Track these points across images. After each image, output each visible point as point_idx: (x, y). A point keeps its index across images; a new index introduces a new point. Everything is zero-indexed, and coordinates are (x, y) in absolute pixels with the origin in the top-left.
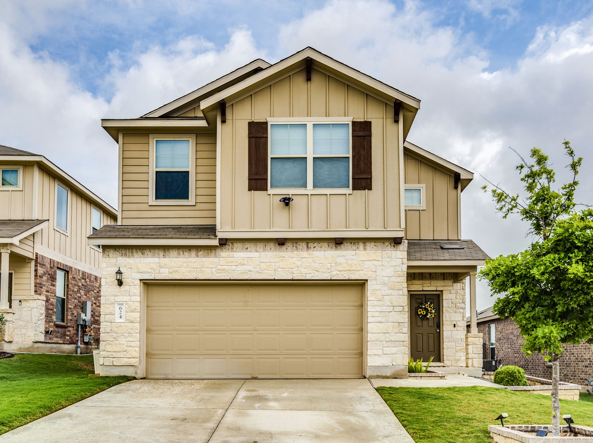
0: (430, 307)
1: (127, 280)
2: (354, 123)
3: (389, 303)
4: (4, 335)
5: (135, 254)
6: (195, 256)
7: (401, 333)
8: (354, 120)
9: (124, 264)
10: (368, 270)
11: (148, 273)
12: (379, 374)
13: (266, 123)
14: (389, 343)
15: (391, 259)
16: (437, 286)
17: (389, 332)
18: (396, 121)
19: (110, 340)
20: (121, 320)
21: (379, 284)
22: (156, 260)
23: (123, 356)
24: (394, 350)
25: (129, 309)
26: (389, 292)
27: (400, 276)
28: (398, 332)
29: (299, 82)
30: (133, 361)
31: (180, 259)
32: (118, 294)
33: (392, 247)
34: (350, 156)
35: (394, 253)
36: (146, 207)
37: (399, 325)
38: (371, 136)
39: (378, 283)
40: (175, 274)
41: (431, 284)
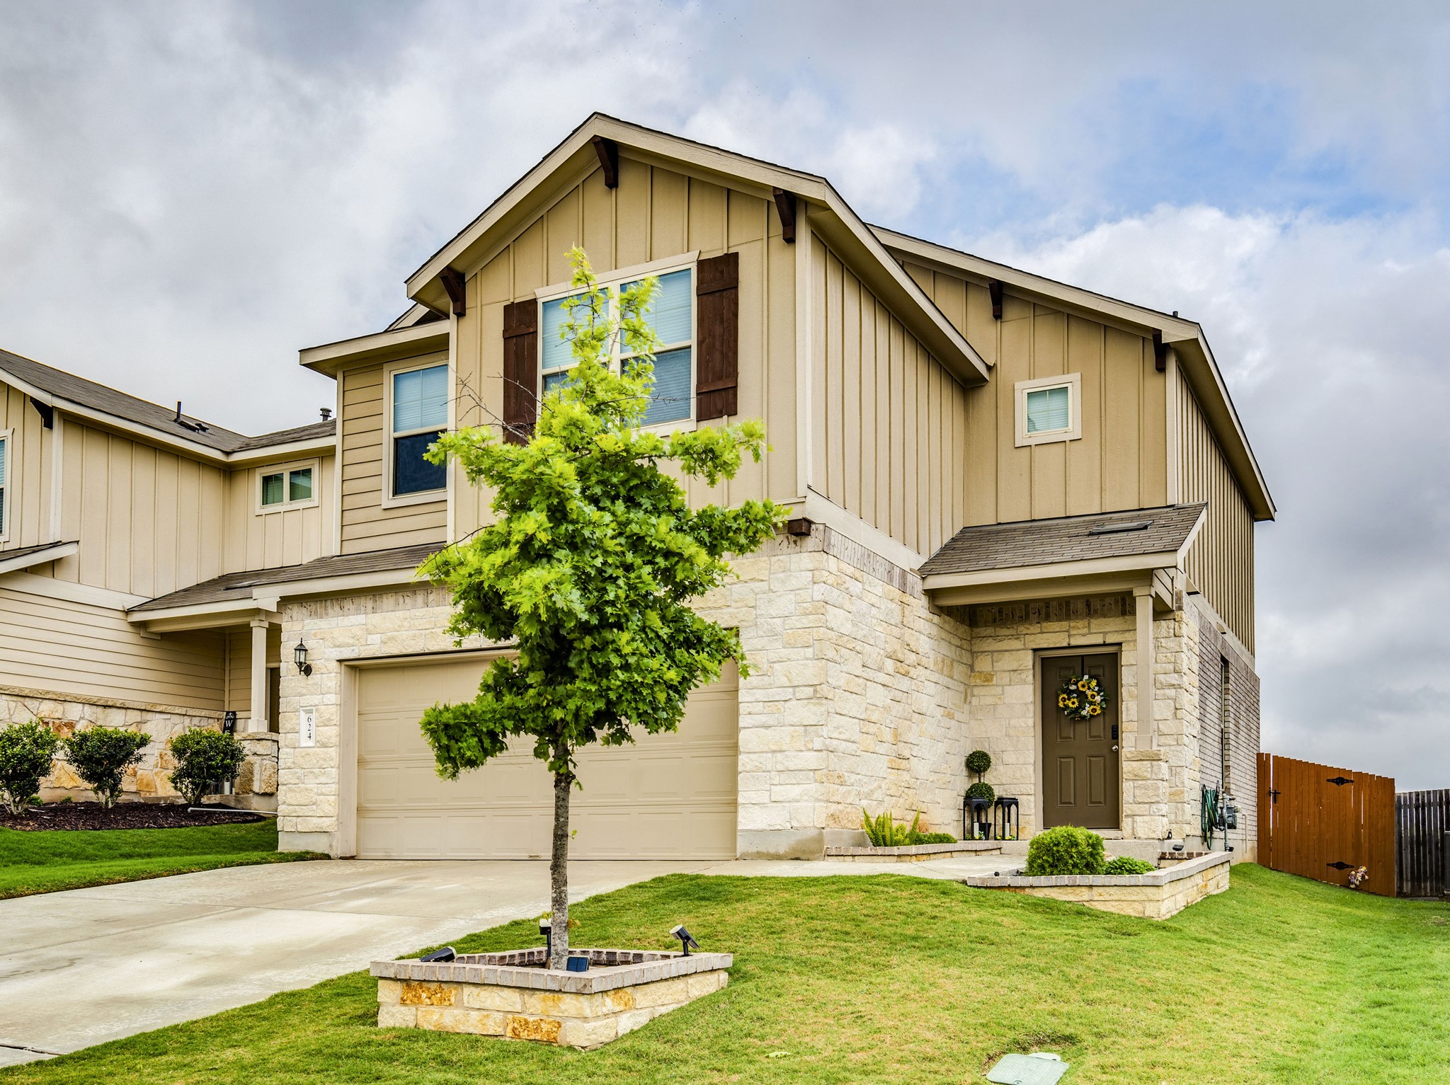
0: (1089, 688)
1: (318, 662)
2: (701, 264)
3: (785, 679)
4: (253, 781)
5: (330, 610)
6: (422, 605)
7: (810, 750)
8: (701, 258)
9: (313, 632)
10: (739, 604)
11: (349, 645)
12: (763, 849)
13: (534, 302)
14: (783, 776)
15: (789, 573)
16: (1105, 633)
17: (785, 748)
18: (790, 239)
19: (293, 782)
20: (311, 743)
21: (762, 637)
22: (361, 618)
23: (310, 814)
24: (795, 791)
25: (320, 720)
26: (785, 653)
27: (807, 612)
28: (803, 748)
29: (597, 196)
30: (326, 824)
31: (398, 614)
32: (304, 691)
33: (792, 545)
34: (693, 342)
35: (795, 557)
36: (376, 513)
37: (805, 731)
38: (736, 288)
39: (761, 633)
40: (391, 645)
41: (1089, 630)
